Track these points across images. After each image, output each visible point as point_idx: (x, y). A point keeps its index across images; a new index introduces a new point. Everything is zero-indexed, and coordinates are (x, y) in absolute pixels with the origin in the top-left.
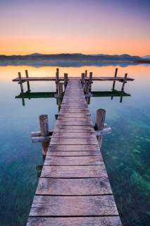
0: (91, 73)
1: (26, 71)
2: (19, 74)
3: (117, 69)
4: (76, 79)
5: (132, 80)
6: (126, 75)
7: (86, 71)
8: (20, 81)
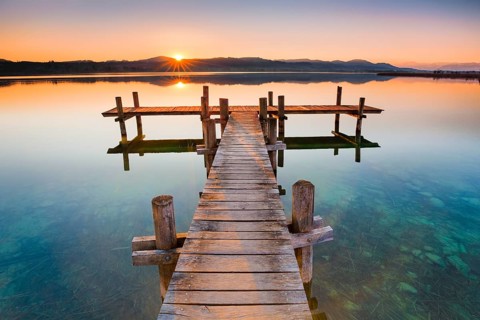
0: (281, 99)
1: (135, 95)
2: (119, 100)
3: (340, 89)
4: (247, 110)
5: (378, 111)
6: (362, 100)
7: (271, 94)
8: (120, 115)
